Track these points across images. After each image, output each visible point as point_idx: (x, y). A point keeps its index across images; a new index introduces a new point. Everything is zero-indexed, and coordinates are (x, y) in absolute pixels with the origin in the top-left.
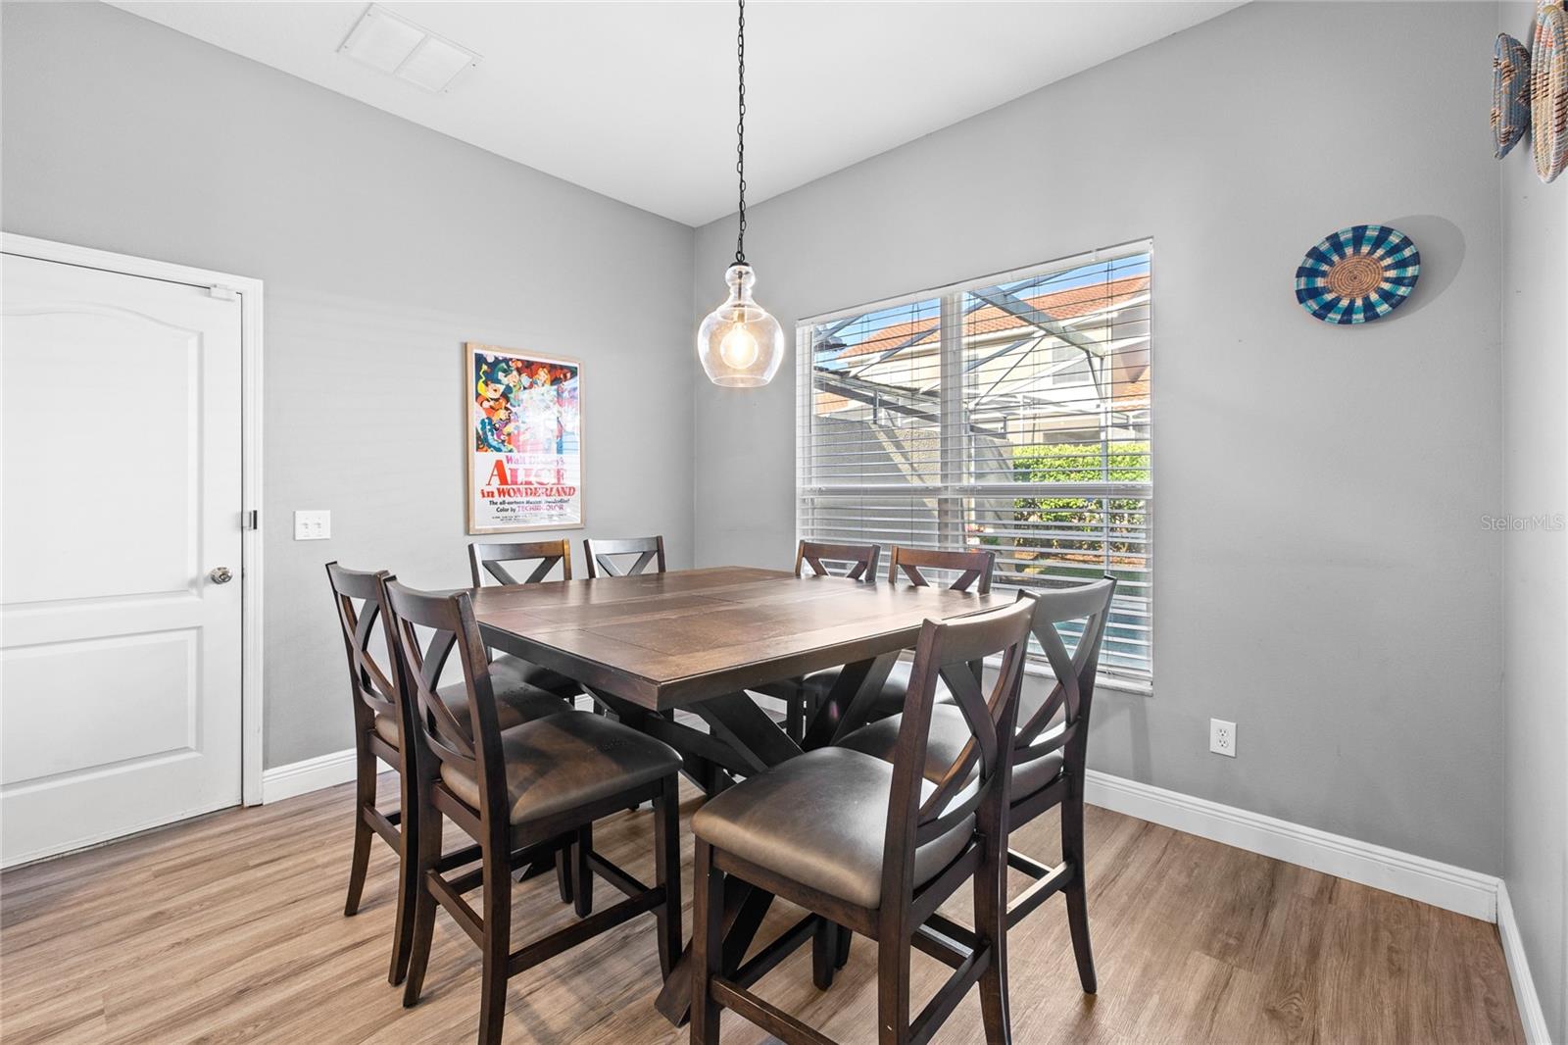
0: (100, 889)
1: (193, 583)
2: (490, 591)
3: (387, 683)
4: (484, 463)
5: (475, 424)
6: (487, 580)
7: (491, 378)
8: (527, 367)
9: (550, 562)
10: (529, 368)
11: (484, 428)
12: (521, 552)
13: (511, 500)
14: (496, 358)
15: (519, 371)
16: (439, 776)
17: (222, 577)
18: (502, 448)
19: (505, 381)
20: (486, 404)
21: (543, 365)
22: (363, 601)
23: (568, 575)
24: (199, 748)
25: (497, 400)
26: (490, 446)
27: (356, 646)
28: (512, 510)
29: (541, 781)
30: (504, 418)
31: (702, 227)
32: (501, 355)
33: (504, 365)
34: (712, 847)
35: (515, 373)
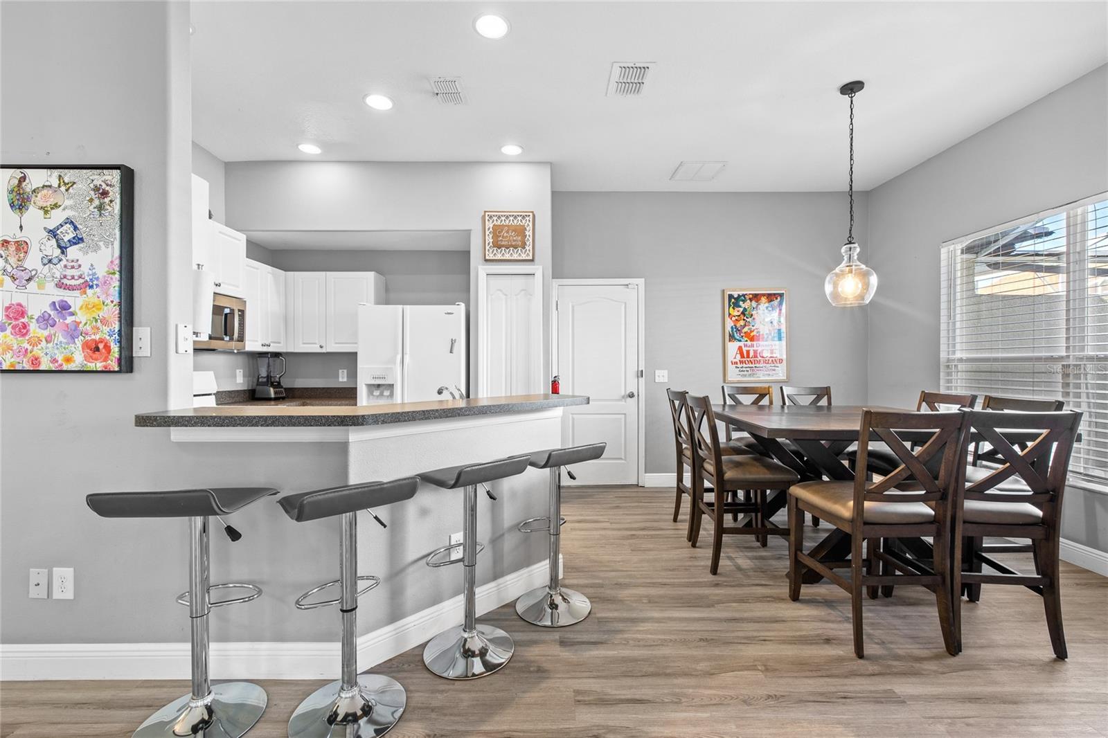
0: (602, 496)
1: (623, 397)
2: (731, 406)
3: (685, 432)
4: (732, 347)
5: (728, 329)
6: (729, 401)
7: (736, 305)
8: (755, 297)
9: (762, 396)
10: (756, 297)
11: (732, 331)
12: (746, 391)
13: (747, 366)
14: (739, 295)
15: (751, 300)
16: (703, 467)
17: (631, 396)
18: (741, 339)
19: (743, 306)
20: (734, 319)
21: (764, 295)
22: (678, 402)
23: (771, 403)
24: (625, 460)
25: (739, 316)
26: (736, 339)
27: (676, 420)
28: (748, 371)
29: (736, 469)
30: (742, 324)
31: (871, 191)
32: (741, 293)
33: (743, 298)
34: (797, 499)
35: (748, 301)
